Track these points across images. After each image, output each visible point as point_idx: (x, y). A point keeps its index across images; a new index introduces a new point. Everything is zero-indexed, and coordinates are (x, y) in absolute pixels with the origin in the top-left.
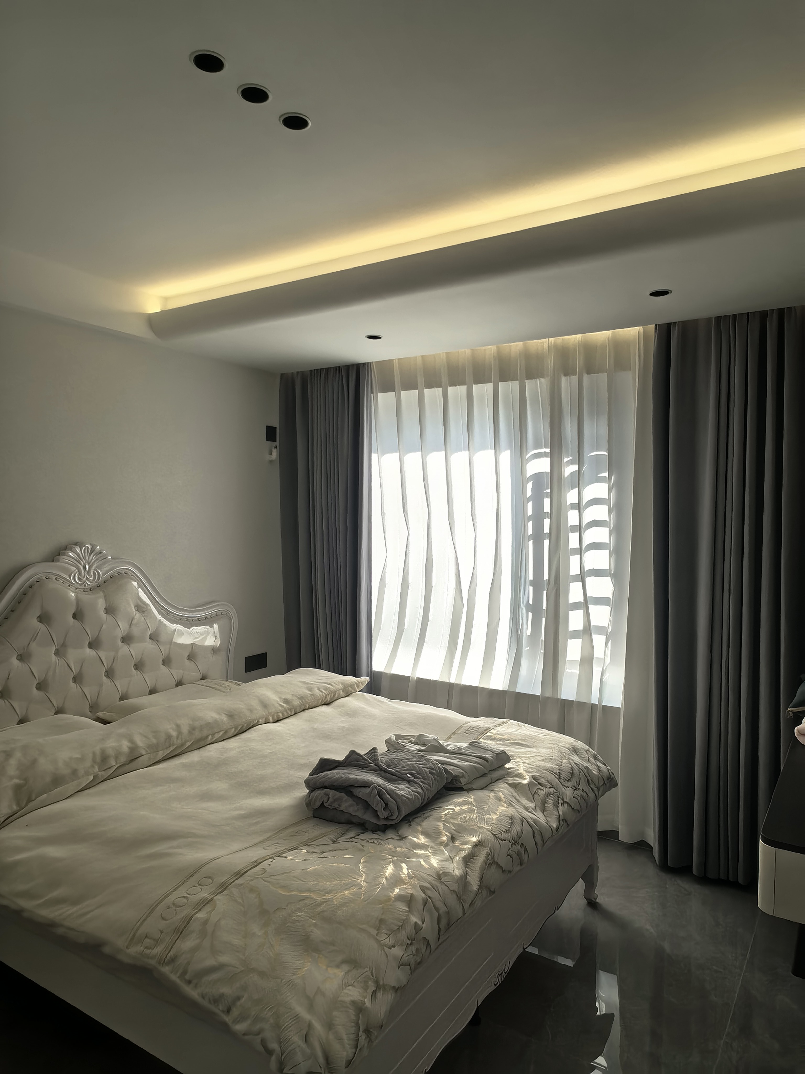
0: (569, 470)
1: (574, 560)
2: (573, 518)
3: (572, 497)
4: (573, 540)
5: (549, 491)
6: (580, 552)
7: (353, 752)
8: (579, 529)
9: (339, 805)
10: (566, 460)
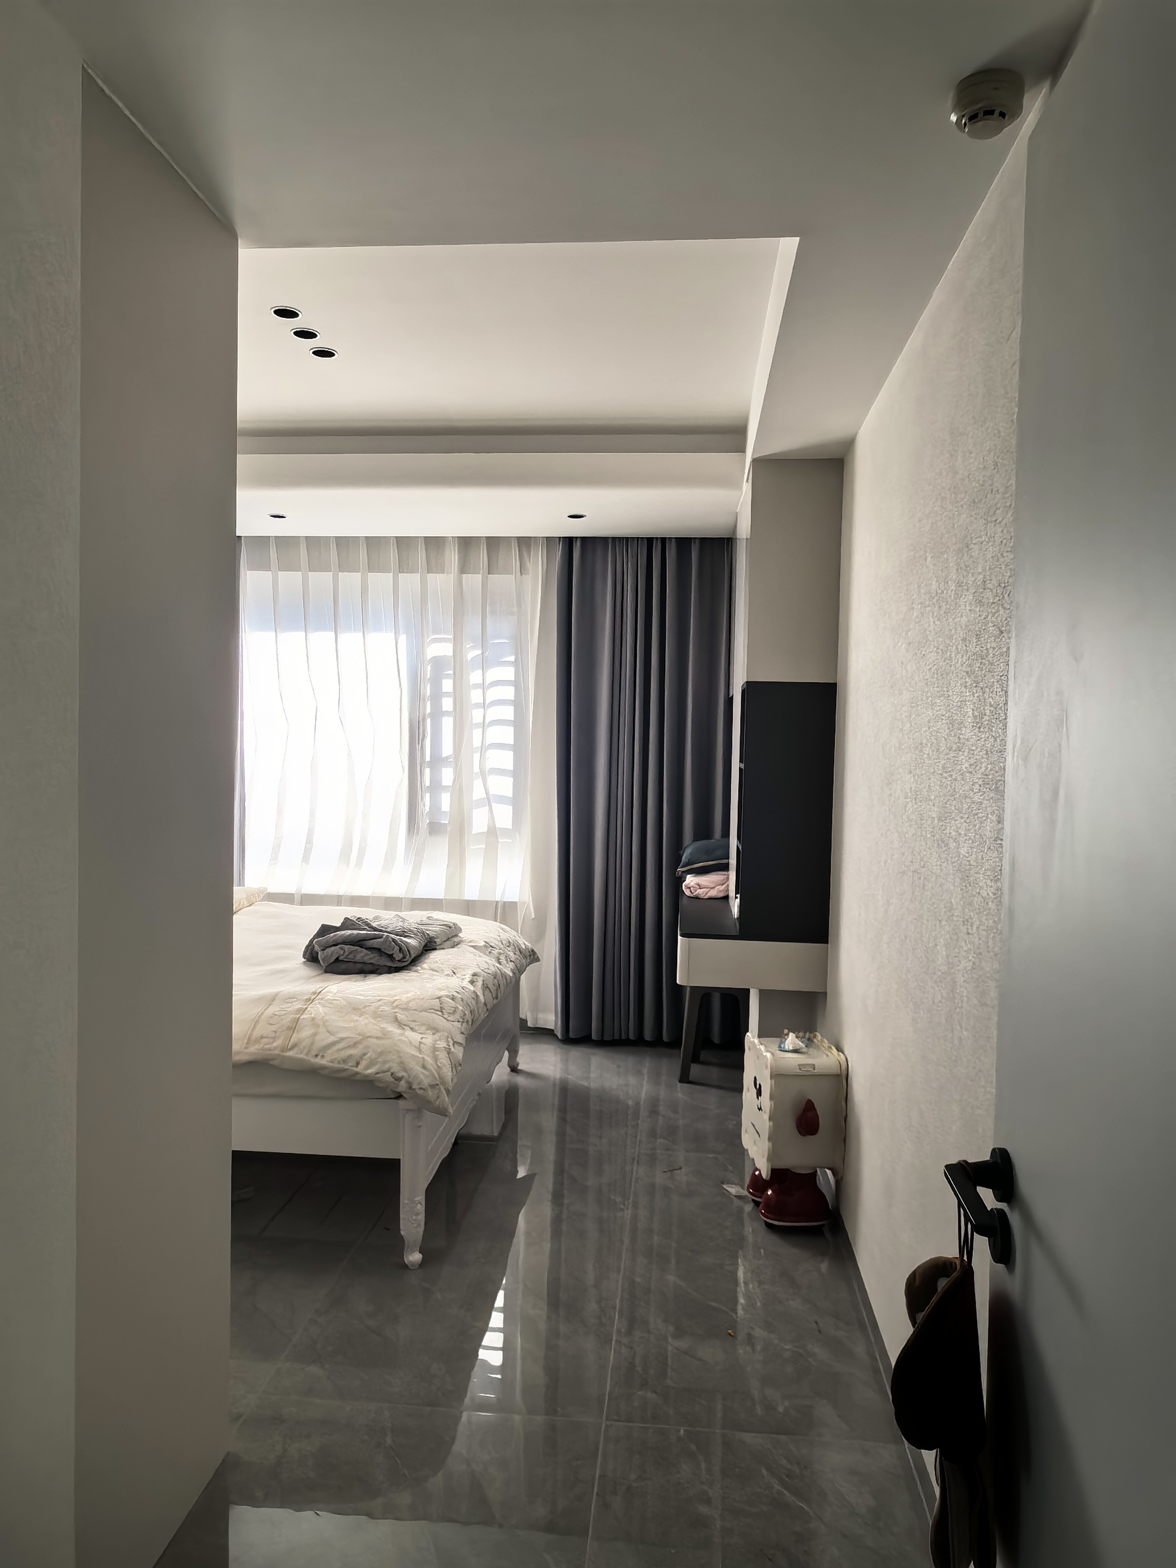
0: (472, 653)
1: (477, 734)
2: (476, 696)
3: (475, 677)
4: (477, 715)
5: (451, 672)
6: (484, 726)
7: (346, 919)
8: (484, 706)
9: (355, 956)
10: (468, 646)
